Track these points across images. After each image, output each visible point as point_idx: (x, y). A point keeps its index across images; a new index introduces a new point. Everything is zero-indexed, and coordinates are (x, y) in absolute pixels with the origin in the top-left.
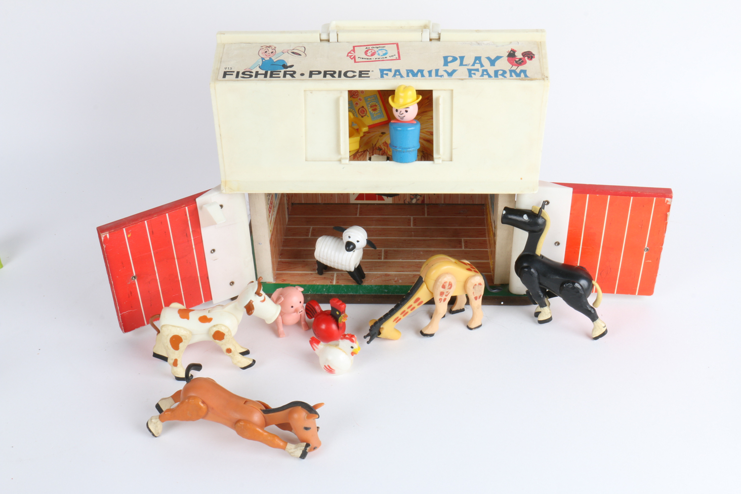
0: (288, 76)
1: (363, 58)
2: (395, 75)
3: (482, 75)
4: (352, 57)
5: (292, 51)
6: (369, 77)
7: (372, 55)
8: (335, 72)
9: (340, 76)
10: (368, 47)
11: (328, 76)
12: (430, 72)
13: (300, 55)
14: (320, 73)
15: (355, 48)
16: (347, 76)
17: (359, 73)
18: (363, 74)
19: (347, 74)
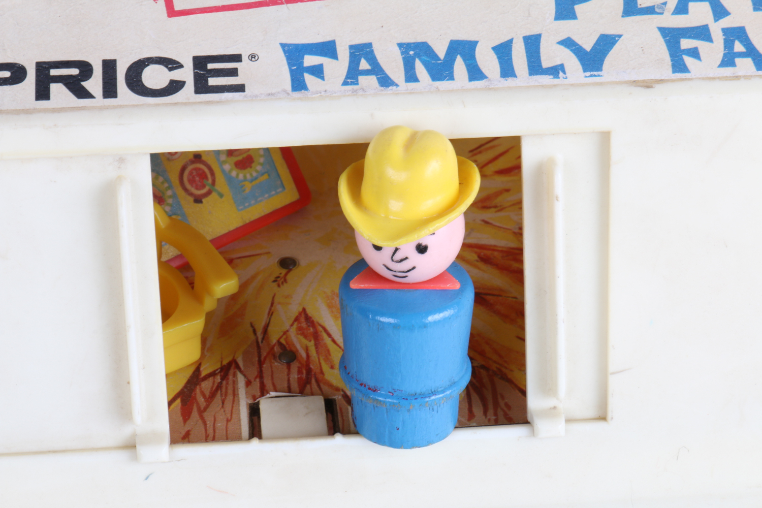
2: (352, 76)
3: (728, 60)
6: (240, 88)
8: (86, 69)
9: (110, 91)
12: (503, 51)
14: (17, 73)
16: (143, 85)
17: (195, 71)
18: (210, 77)
19: (141, 78)
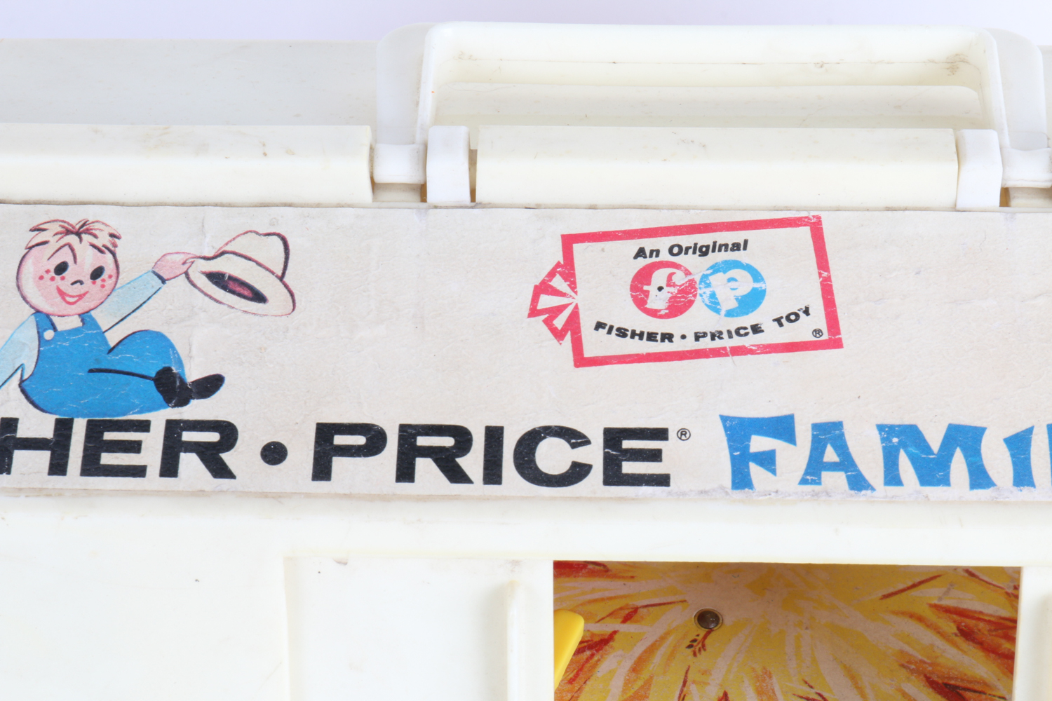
0: (189, 463)
1: (622, 333)
2: (814, 471)
4: (559, 322)
5: (214, 266)
6: (663, 480)
7: (678, 307)
8: (463, 437)
9: (493, 474)
10: (648, 244)
11: (425, 466)
12: (1019, 445)
13: (258, 297)
14: (374, 440)
15: (577, 248)
16: (537, 468)
17: (606, 450)
18: (625, 460)
19: (534, 456)
